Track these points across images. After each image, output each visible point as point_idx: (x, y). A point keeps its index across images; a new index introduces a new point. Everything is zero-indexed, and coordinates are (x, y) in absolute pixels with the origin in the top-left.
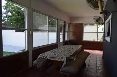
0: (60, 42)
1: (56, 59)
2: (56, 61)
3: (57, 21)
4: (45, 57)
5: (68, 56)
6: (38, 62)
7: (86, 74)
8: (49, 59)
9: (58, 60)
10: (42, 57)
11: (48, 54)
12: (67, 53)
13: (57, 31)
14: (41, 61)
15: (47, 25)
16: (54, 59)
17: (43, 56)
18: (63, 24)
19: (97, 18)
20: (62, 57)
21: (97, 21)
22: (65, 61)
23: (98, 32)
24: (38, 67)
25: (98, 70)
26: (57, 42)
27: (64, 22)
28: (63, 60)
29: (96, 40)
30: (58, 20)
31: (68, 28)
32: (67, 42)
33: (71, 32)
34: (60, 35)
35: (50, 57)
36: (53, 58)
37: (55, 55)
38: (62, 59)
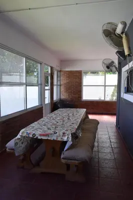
0: (46, 105)
1: (54, 138)
2: (54, 140)
3: (39, 65)
4: (31, 136)
5: (74, 131)
6: (16, 144)
7: (97, 157)
8: (39, 138)
9: (57, 139)
10: (25, 134)
11: (36, 129)
12: (68, 124)
13: (41, 84)
14: (22, 143)
15: (24, 74)
16: (49, 139)
17: (27, 133)
18: (49, 72)
19: (108, 62)
20: (64, 133)
21: (108, 67)
22: (70, 140)
23: (105, 86)
24: (16, 155)
25: (114, 149)
26: (41, 105)
27: (52, 68)
28: (65, 139)
29: (103, 99)
30: (41, 64)
31: (57, 78)
32: (56, 102)
33: (63, 85)
34: (46, 91)
35: (40, 135)
36: (47, 135)
37: (48, 129)
38: (65, 136)
